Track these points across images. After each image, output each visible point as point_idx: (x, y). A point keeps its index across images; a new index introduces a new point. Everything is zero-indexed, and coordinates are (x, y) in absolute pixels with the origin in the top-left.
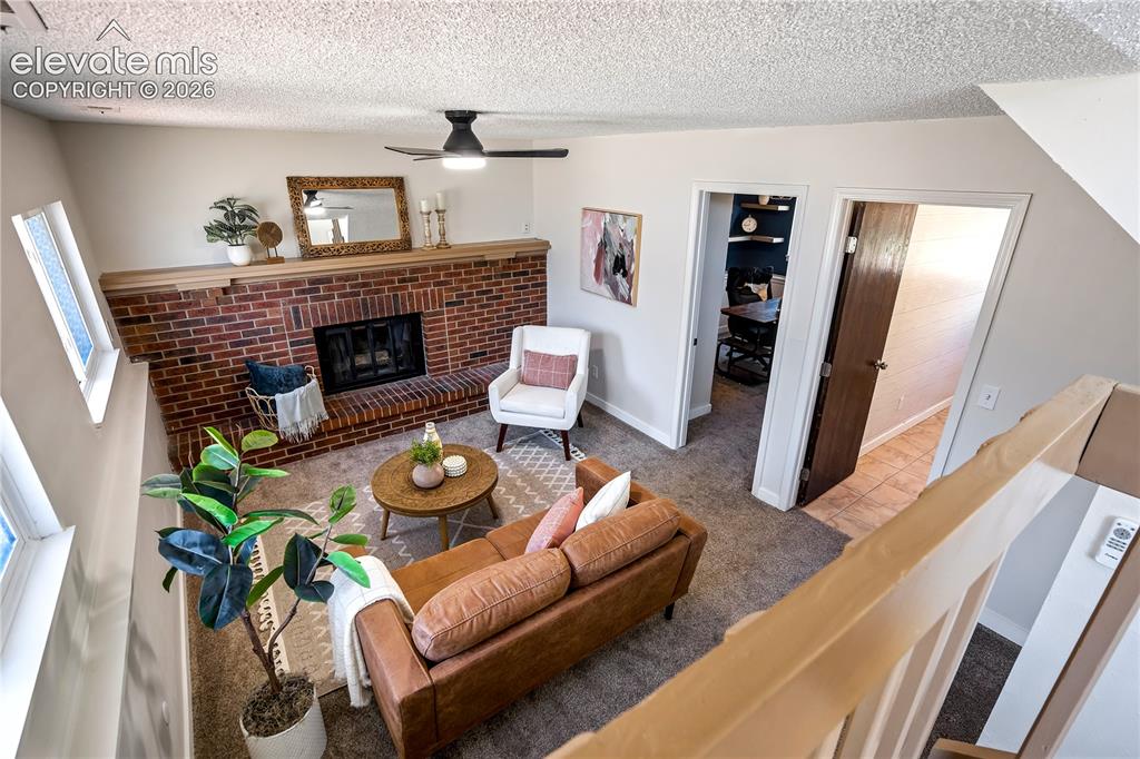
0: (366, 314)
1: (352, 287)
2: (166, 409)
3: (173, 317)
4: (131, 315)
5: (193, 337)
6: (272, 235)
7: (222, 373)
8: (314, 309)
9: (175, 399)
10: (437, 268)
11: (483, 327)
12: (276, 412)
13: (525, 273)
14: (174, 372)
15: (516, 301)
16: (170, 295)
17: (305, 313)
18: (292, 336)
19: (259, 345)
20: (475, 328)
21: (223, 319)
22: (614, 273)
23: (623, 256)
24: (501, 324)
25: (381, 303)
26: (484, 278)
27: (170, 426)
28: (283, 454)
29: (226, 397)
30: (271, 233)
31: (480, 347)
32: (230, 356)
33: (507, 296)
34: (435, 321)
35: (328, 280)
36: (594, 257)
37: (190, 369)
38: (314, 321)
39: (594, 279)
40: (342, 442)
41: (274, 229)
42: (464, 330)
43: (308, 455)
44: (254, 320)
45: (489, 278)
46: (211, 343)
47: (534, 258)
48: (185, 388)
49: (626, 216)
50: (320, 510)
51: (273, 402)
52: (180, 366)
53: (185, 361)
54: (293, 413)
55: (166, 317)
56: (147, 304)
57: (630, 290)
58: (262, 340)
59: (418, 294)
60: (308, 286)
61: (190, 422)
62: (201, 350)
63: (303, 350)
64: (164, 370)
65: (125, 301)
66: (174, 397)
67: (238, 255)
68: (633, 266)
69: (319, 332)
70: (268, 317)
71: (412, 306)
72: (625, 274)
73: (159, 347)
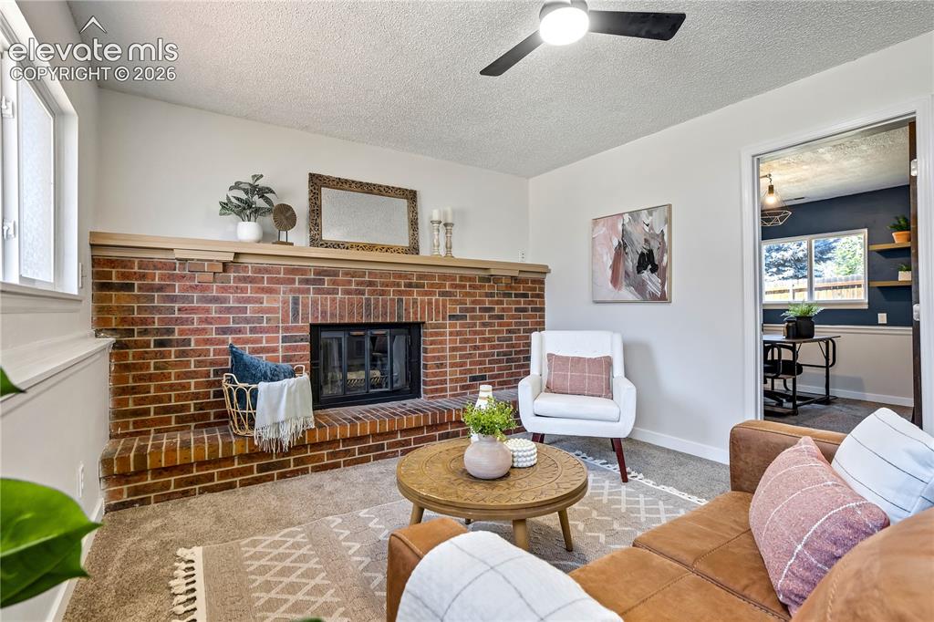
0: (368, 316)
1: (358, 284)
2: (118, 403)
3: (161, 288)
4: (114, 280)
5: (176, 315)
6: (287, 218)
7: (199, 364)
8: (315, 302)
9: (133, 390)
10: (444, 277)
11: (484, 347)
12: (255, 408)
13: (525, 296)
14: (142, 356)
15: (516, 324)
16: (165, 264)
17: (305, 305)
18: (286, 329)
19: (249, 335)
20: (476, 348)
21: (215, 300)
22: (639, 272)
23: (651, 252)
24: (502, 346)
25: (384, 307)
26: (487, 295)
27: (116, 426)
28: (250, 470)
29: (196, 396)
30: (285, 216)
31: (481, 370)
32: (212, 344)
33: (509, 317)
34: (437, 334)
35: (334, 273)
36: (610, 262)
37: (163, 355)
38: (313, 315)
39: (610, 286)
40: (326, 462)
41: (289, 213)
42: (465, 349)
43: (282, 476)
44: (249, 306)
45: (492, 295)
46: (195, 326)
47: (534, 281)
48: (151, 378)
49: (650, 211)
50: (299, 538)
51: (254, 394)
52: (152, 348)
53: (160, 343)
54: (275, 409)
55: (152, 288)
56: (136, 269)
57: (663, 284)
58: (253, 330)
59: (422, 301)
60: (312, 277)
61: (144, 423)
62: (182, 332)
63: (295, 349)
64: (131, 352)
65: (112, 263)
66: (133, 388)
67: (247, 231)
68: (665, 259)
69: (316, 329)
70: (265, 305)
71: (415, 313)
72: (654, 270)
73: (133, 322)
